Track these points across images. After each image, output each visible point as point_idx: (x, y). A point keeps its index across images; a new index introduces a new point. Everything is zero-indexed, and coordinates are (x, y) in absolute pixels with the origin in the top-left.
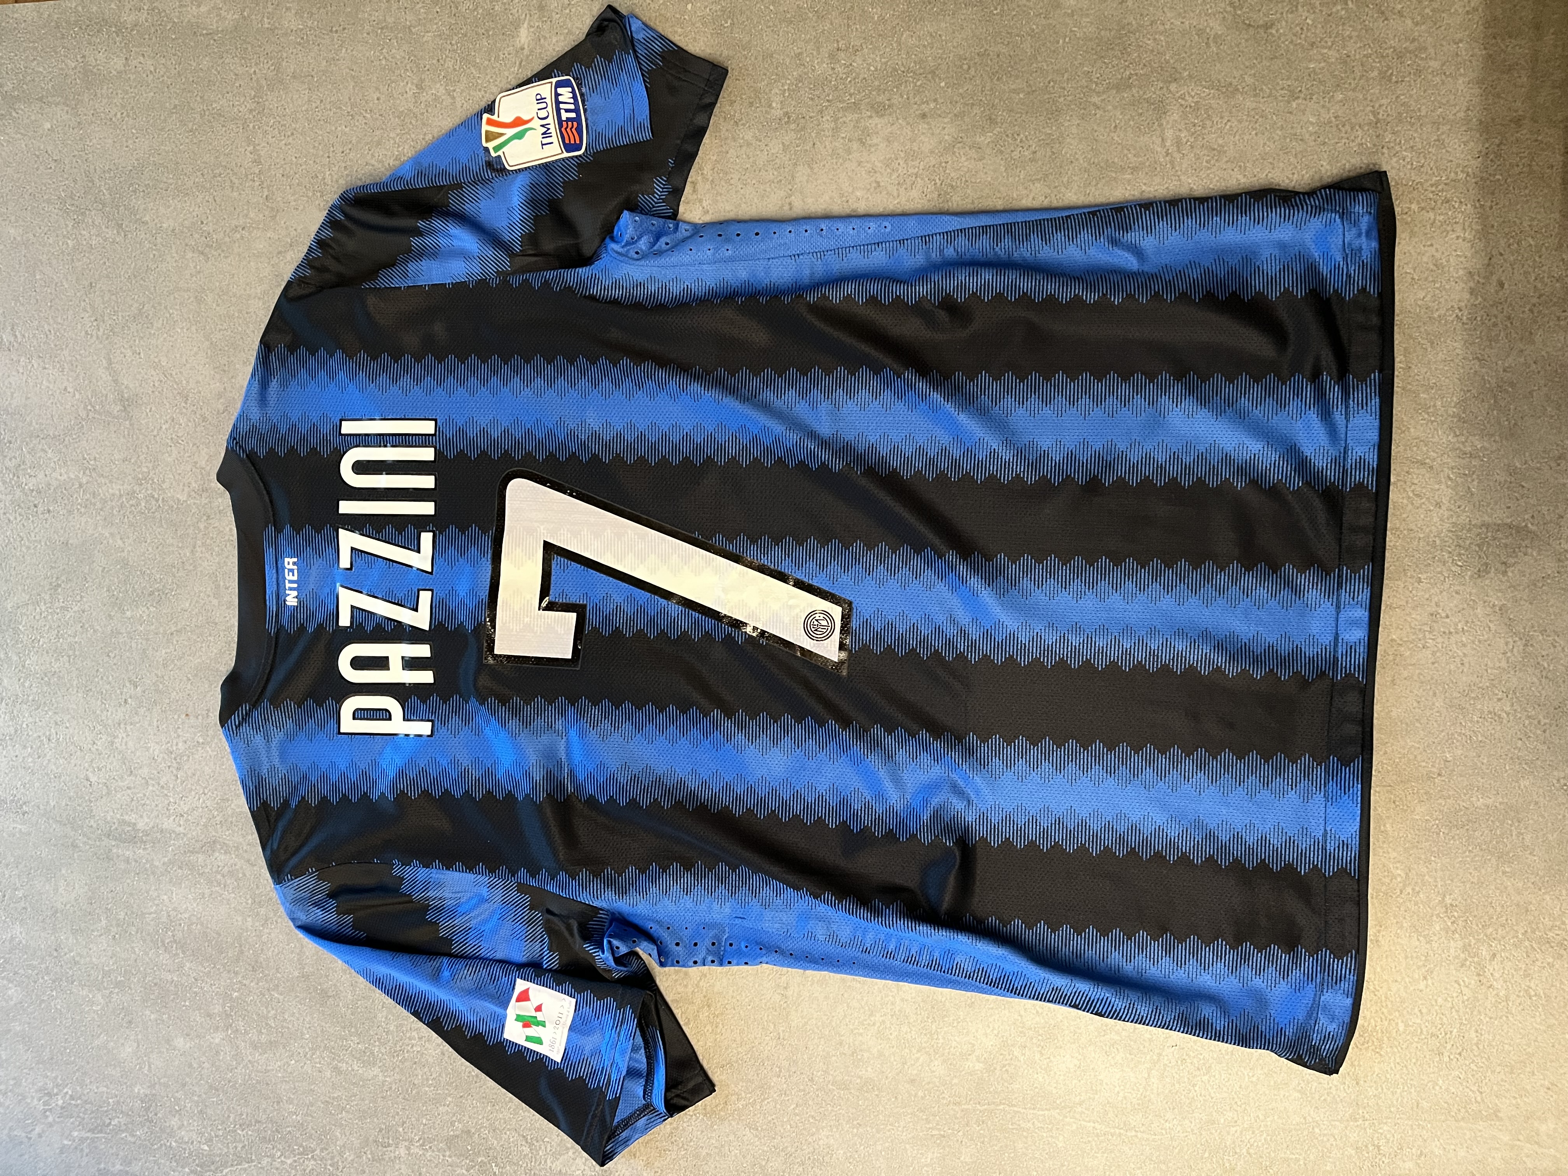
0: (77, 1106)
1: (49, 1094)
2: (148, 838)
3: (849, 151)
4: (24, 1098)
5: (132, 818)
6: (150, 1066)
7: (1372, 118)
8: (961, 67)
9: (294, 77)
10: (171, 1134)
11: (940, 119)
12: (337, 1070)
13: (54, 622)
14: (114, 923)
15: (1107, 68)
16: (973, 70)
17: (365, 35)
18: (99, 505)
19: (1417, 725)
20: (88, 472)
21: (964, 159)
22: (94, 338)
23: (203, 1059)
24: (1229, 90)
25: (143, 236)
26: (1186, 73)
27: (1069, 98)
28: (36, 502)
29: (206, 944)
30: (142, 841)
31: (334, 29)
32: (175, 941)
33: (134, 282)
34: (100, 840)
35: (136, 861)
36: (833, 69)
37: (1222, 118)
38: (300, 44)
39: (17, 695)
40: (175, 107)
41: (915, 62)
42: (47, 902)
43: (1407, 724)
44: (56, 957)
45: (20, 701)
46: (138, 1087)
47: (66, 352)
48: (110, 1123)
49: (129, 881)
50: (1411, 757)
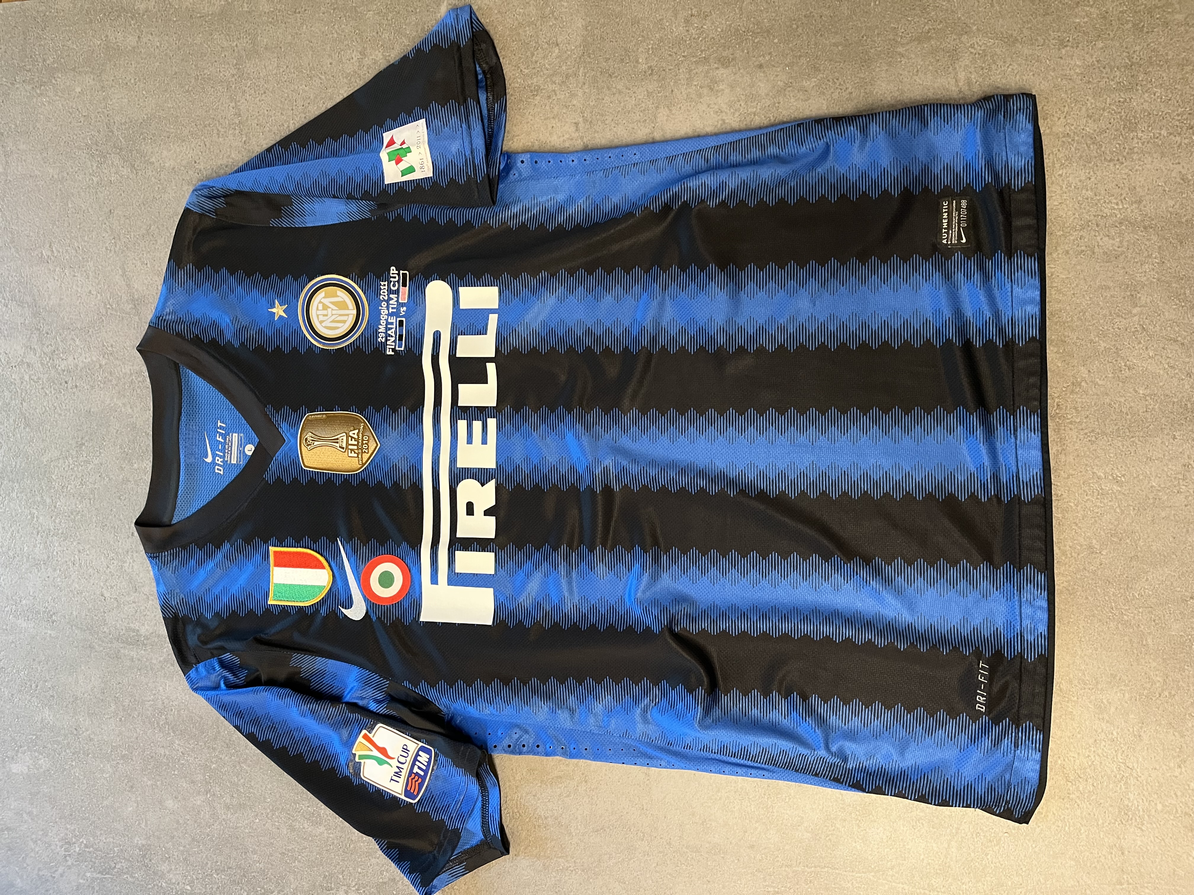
0: (90, 852)
1: (69, 843)
2: (149, 641)
3: (700, 96)
4: (50, 845)
5: (135, 625)
6: (146, 823)
7: (1127, 61)
8: (791, 27)
9: (266, 49)
10: (162, 876)
11: (774, 69)
12: (292, 828)
13: (79, 472)
14: (121, 708)
15: (910, 24)
16: (800, 30)
17: (321, 14)
18: (114, 382)
19: (1174, 556)
20: (106, 356)
21: (792, 100)
22: (113, 252)
23: (188, 817)
24: (1011, 41)
25: (150, 173)
26: (975, 28)
27: (879, 49)
28: (67, 380)
29: (191, 726)
30: (144, 644)
31: (297, 11)
32: (167, 723)
33: (143, 209)
34: (111, 643)
35: (139, 660)
36: (688, 31)
37: (1004, 62)
38: (271, 23)
39: (49, 529)
40: (176, 73)
41: (754, 23)
42: (70, 692)
43: (1165, 557)
44: (76, 735)
45: (51, 533)
46: (137, 838)
47: (91, 264)
48: (115, 867)
49: (133, 675)
50: (1169, 583)
